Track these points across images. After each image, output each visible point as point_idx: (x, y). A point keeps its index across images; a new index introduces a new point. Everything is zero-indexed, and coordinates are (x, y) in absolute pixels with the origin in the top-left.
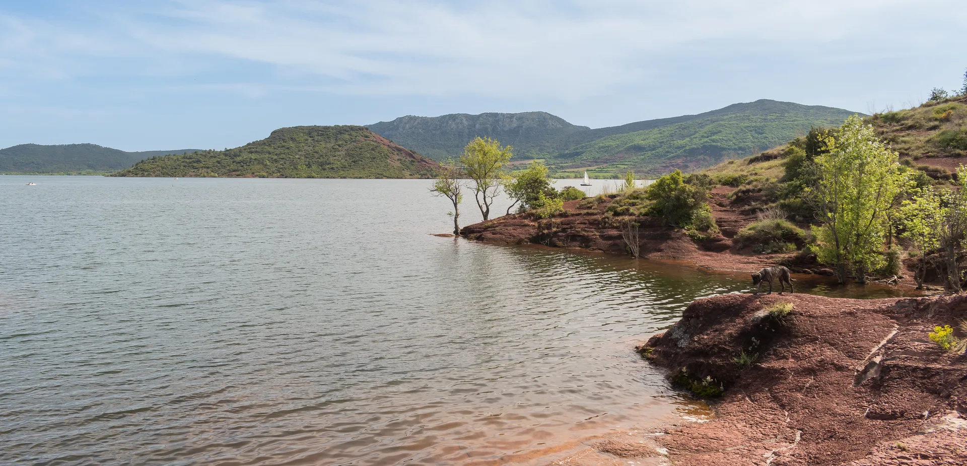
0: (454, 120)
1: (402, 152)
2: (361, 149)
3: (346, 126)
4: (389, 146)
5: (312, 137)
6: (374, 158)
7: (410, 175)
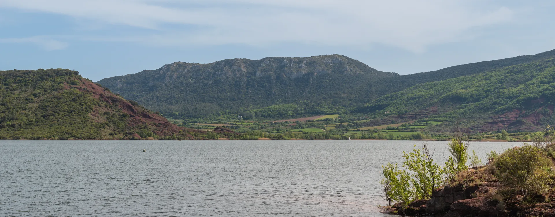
0: (231, 67)
1: (118, 103)
2: (60, 99)
3: (51, 70)
4: (101, 95)
5: (7, 85)
6: (72, 111)
7: (111, 134)
